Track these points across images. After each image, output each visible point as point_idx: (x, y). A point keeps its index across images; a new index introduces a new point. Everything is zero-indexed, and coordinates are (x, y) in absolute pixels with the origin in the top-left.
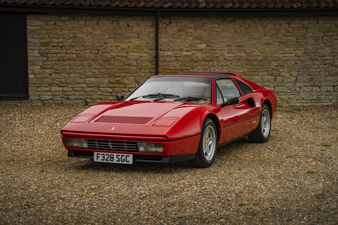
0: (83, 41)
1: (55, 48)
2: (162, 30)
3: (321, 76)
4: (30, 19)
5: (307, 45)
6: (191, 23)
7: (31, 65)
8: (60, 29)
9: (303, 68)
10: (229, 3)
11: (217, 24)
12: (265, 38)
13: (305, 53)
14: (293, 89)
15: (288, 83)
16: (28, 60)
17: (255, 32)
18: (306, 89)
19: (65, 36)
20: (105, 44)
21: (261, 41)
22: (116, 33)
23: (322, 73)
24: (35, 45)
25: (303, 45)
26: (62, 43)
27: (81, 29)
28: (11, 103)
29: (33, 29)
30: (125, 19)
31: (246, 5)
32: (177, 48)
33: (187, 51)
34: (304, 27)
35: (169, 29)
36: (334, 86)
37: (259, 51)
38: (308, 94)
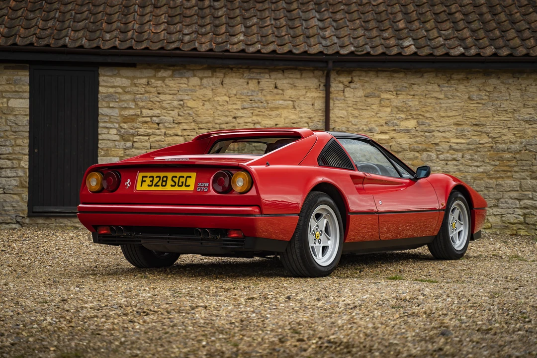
0: (196, 114)
1: (146, 125)
2: (337, 95)
4: (104, 76)
6: (388, 83)
7: (104, 156)
8: (156, 93)
10: (459, 47)
11: (436, 84)
12: (523, 110)
16: (98, 147)
17: (507, 100)
19: (165, 105)
20: (234, 120)
21: (516, 115)
22: (254, 101)
24: (112, 120)
26: (159, 116)
27: (192, 92)
28: (66, 222)
29: (110, 93)
30: (270, 76)
31: (489, 51)
32: (364, 127)
33: (382, 133)
35: (348, 93)
37: (514, 135)
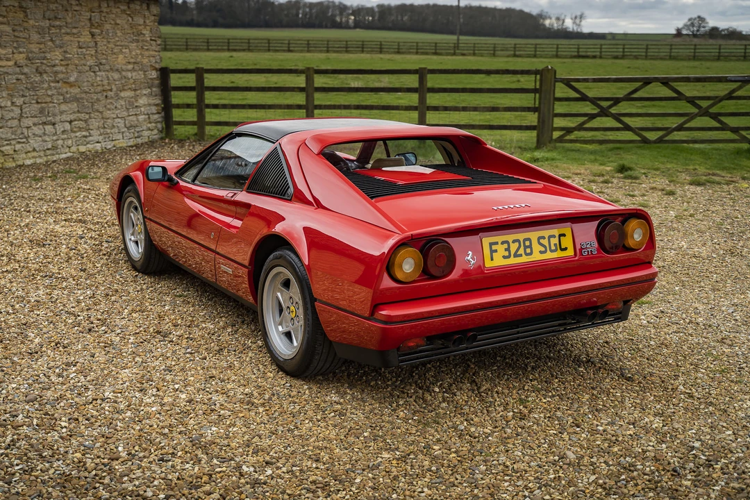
3: (53, 103)
5: (30, 43)
9: (29, 89)
13: (28, 59)
14: (19, 132)
15: (10, 121)
18: (36, 130)
23: (55, 97)
25: (24, 43)
34: (21, 7)
36: (70, 122)
38: (40, 139)
